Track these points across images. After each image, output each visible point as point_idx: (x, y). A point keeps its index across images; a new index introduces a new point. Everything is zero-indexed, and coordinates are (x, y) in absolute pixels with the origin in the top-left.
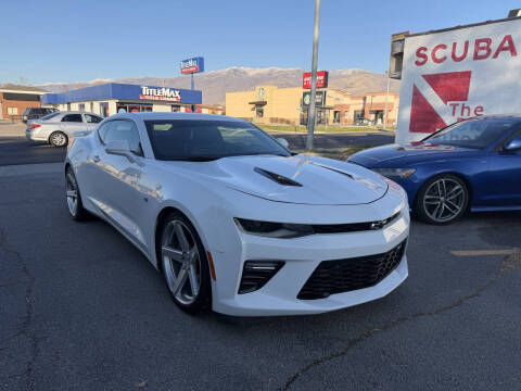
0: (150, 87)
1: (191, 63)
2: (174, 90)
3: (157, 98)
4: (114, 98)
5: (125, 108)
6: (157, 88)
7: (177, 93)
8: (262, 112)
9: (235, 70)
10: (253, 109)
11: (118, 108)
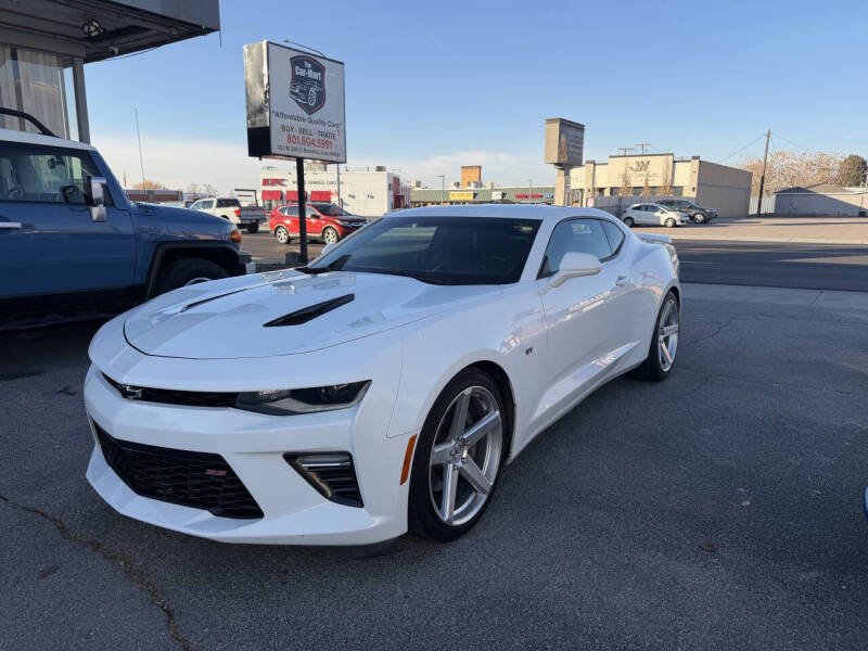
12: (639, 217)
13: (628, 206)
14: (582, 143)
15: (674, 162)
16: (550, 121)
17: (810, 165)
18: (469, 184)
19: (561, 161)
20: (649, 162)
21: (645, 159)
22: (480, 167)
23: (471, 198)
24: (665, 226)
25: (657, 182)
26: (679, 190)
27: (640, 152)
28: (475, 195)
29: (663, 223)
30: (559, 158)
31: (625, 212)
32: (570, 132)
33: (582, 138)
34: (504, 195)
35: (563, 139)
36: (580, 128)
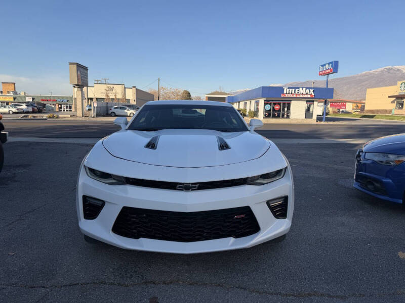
0: (289, 88)
1: (327, 67)
2: (309, 88)
3: (294, 96)
4: (263, 97)
5: (270, 104)
6: (295, 88)
7: (312, 91)
8: (402, 105)
9: (389, 69)
10: (393, 102)
11: (265, 104)
12: (118, 112)
13: (112, 107)
14: (87, 76)
15: (125, 88)
16: (71, 64)
17: (173, 93)
18: (8, 92)
19: (80, 84)
20: (113, 88)
21: (112, 86)
22: (14, 84)
23: (12, 100)
24: (130, 116)
25: (119, 96)
26: (129, 101)
27: (104, 83)
28: (15, 99)
29: (129, 115)
30: (78, 82)
31: (111, 109)
32: (82, 70)
33: (87, 74)
34: (33, 99)
35: (79, 73)
36: (86, 69)
